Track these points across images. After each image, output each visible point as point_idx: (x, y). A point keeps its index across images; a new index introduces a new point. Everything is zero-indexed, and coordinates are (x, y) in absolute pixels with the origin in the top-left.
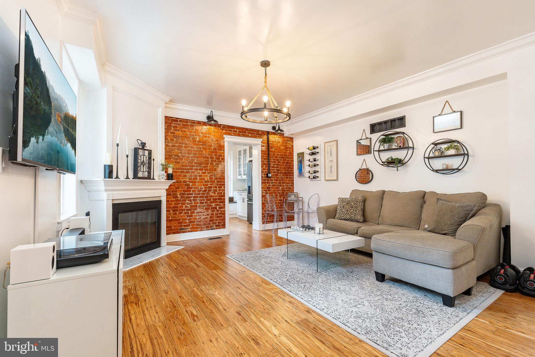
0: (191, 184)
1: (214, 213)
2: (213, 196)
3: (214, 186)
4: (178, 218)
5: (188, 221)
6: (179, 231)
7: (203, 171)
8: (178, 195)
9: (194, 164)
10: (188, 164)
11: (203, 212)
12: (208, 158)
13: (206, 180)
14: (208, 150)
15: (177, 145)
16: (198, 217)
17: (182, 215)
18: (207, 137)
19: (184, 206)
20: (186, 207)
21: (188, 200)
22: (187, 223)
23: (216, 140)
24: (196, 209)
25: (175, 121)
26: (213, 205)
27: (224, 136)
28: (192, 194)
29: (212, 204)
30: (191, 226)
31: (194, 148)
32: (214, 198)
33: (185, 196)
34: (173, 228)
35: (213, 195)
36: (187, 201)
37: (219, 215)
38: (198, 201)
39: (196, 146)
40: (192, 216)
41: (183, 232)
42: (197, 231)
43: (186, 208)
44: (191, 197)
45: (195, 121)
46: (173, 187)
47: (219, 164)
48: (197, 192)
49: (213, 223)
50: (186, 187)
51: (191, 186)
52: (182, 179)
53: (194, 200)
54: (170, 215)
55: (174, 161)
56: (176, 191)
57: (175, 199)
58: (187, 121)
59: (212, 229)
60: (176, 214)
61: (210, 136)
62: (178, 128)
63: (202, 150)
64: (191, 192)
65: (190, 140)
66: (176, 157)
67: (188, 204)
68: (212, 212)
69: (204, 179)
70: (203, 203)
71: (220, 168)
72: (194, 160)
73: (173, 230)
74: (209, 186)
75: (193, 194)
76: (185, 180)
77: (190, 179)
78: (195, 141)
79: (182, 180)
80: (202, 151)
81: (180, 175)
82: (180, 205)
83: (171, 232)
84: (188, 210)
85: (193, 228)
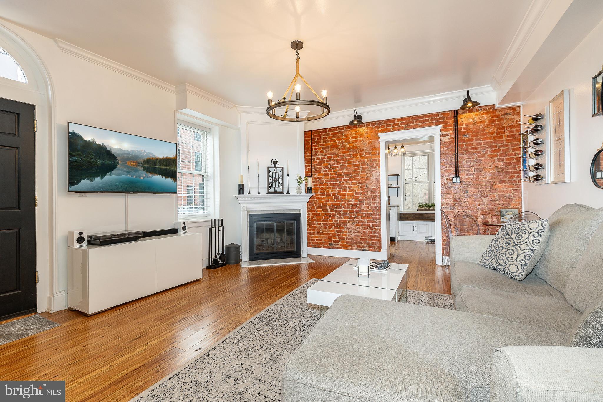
0: (340, 197)
1: (366, 231)
2: (366, 211)
3: (366, 198)
4: (328, 232)
5: (337, 237)
6: (329, 245)
7: (353, 182)
8: (328, 209)
9: (343, 174)
10: (337, 175)
11: (354, 229)
12: (358, 165)
13: (357, 191)
14: (359, 156)
15: (326, 157)
16: (348, 234)
17: (331, 229)
18: (358, 141)
19: (333, 220)
20: (335, 221)
21: (338, 214)
22: (336, 239)
23: (369, 143)
24: (346, 225)
25: (323, 132)
26: (366, 221)
27: (379, 135)
28: (341, 208)
29: (364, 220)
30: (340, 243)
31: (343, 156)
32: (367, 212)
33: (335, 209)
34: (323, 242)
35: (365, 209)
36: (337, 216)
37: (373, 234)
38: (348, 216)
39: (345, 154)
40: (342, 232)
41: (333, 248)
42: (347, 249)
43: (335, 223)
44: (341, 211)
45: (344, 126)
46: (322, 200)
47: (373, 171)
48: (347, 206)
49: (365, 243)
50: (335, 200)
51: (340, 199)
52: (332, 191)
53: (344, 214)
54: (321, 228)
55: (324, 173)
56: (326, 204)
57: (325, 213)
58: (335, 129)
59: (364, 250)
60: (325, 227)
61: (361, 139)
62: (327, 139)
63: (352, 157)
64: (341, 206)
65: (339, 149)
66: (326, 169)
67: (338, 218)
68: (364, 229)
69: (354, 191)
70: (354, 218)
71: (374, 176)
72: (344, 169)
73: (323, 243)
74: (360, 198)
75: (343, 208)
76: (334, 192)
77: (339, 191)
78: (345, 149)
79: (332, 193)
80: (352, 159)
81: (329, 188)
82: (330, 219)
83: (322, 246)
84: (337, 225)
85: (343, 245)
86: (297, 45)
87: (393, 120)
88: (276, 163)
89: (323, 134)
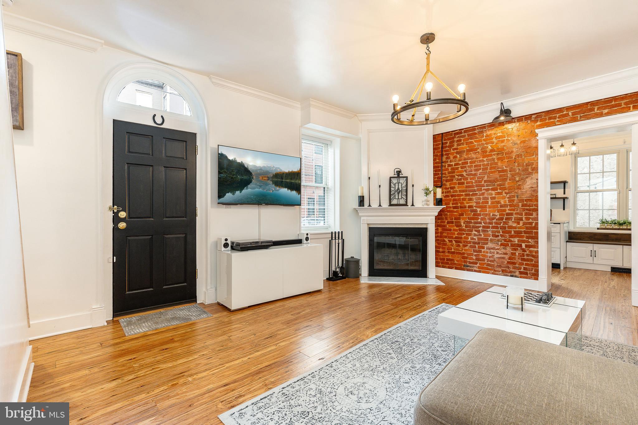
0: (479, 210)
1: (516, 253)
2: (515, 228)
3: (516, 212)
4: (461, 251)
5: (474, 258)
6: (463, 267)
7: (497, 191)
8: (462, 224)
9: (483, 183)
10: (475, 184)
11: (498, 249)
12: (506, 171)
13: (502, 203)
14: (506, 160)
15: (460, 162)
16: (489, 255)
17: (467, 248)
18: (505, 141)
19: (469, 237)
20: (472, 239)
21: (476, 231)
22: (474, 260)
23: (521, 142)
24: (487, 244)
25: (458, 133)
26: (516, 240)
27: (537, 131)
28: (480, 223)
29: (512, 239)
30: (478, 265)
31: (483, 161)
32: (517, 230)
33: (471, 225)
34: (456, 262)
35: (514, 225)
36: (474, 232)
37: (525, 257)
38: (490, 233)
39: (487, 158)
40: (480, 251)
41: (468, 270)
42: (488, 273)
43: (472, 241)
44: (480, 227)
45: (485, 124)
46: (455, 213)
47: (527, 177)
48: (488, 221)
49: (514, 268)
50: (473, 213)
51: (478, 212)
52: (467, 203)
53: (483, 231)
54: (452, 246)
55: (457, 182)
56: (459, 219)
57: (458, 228)
58: (473, 128)
59: (512, 276)
60: (459, 246)
61: (509, 138)
62: (462, 142)
63: (496, 161)
64: (479, 220)
65: (478, 152)
66: (460, 177)
67: (475, 235)
68: (512, 250)
69: (498, 202)
70: (498, 236)
71: (528, 183)
72: (484, 177)
73: (455, 264)
74: (507, 211)
75: (483, 223)
76: (470, 204)
77: (477, 203)
78: (486, 152)
79: (467, 205)
80: (496, 164)
81: (464, 199)
82: (465, 235)
83: (454, 267)
84: (474, 243)
85: (483, 268)
86: (428, 39)
87: (560, 110)
88: (399, 172)
89: (457, 136)
